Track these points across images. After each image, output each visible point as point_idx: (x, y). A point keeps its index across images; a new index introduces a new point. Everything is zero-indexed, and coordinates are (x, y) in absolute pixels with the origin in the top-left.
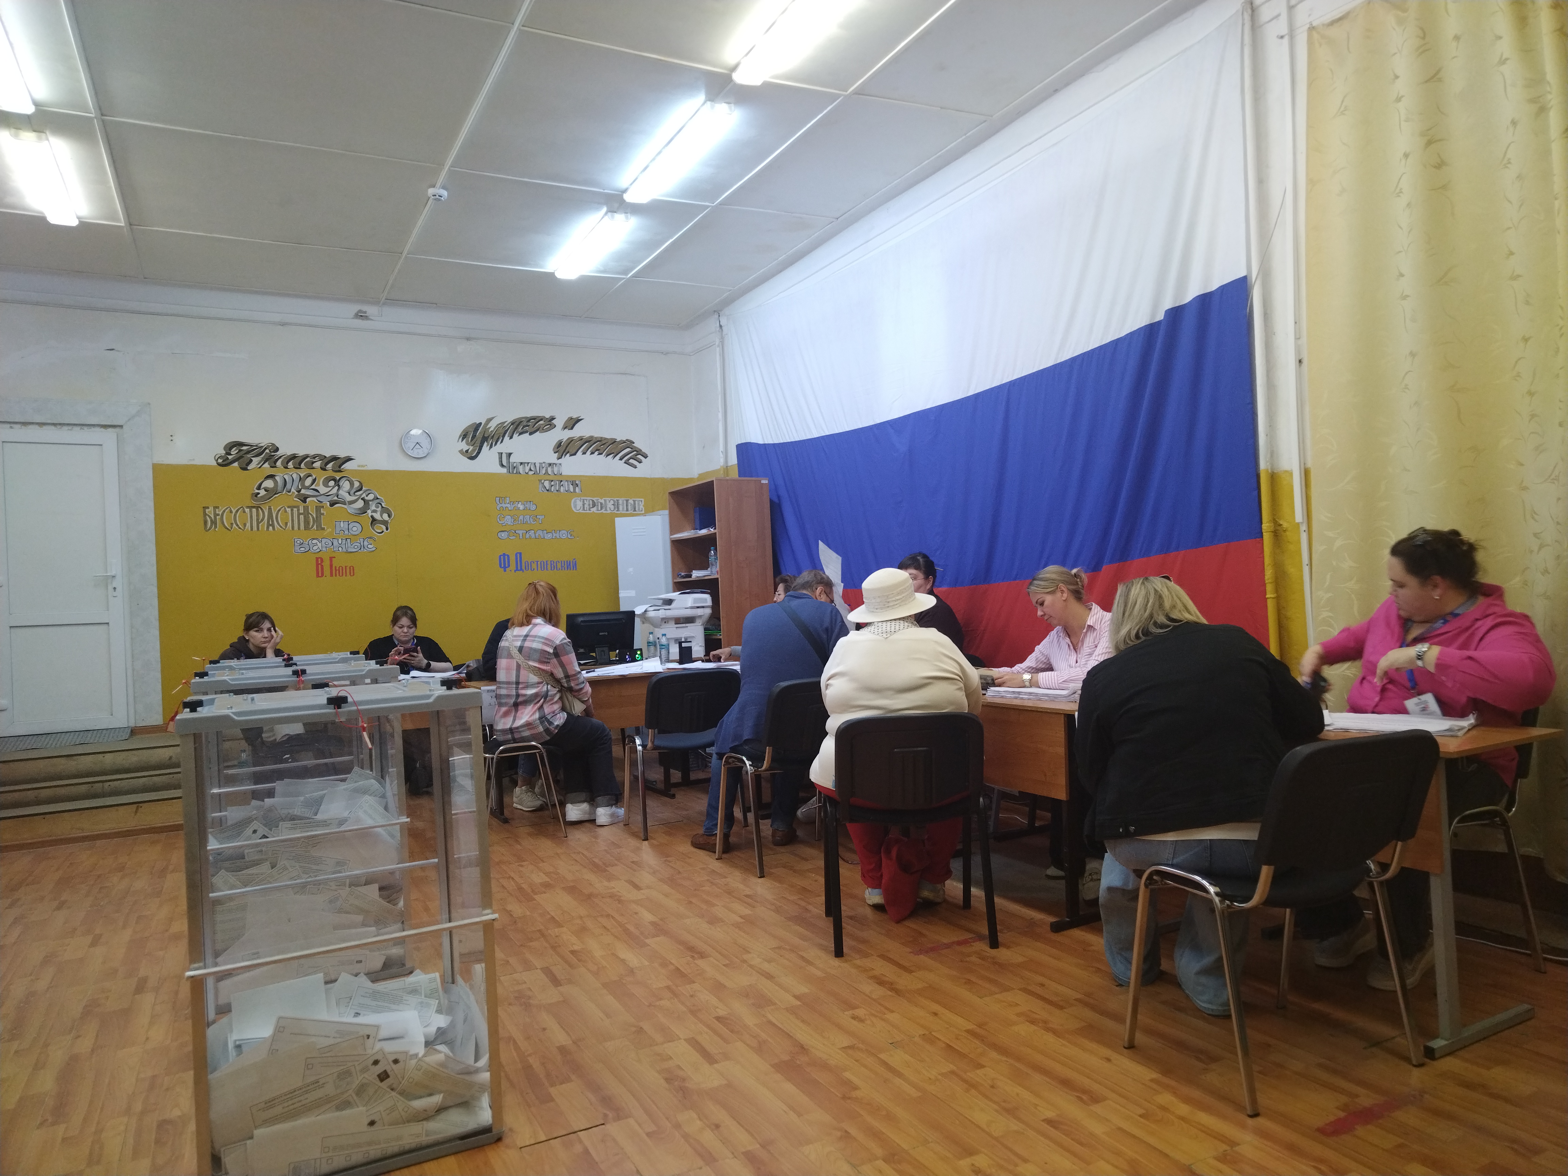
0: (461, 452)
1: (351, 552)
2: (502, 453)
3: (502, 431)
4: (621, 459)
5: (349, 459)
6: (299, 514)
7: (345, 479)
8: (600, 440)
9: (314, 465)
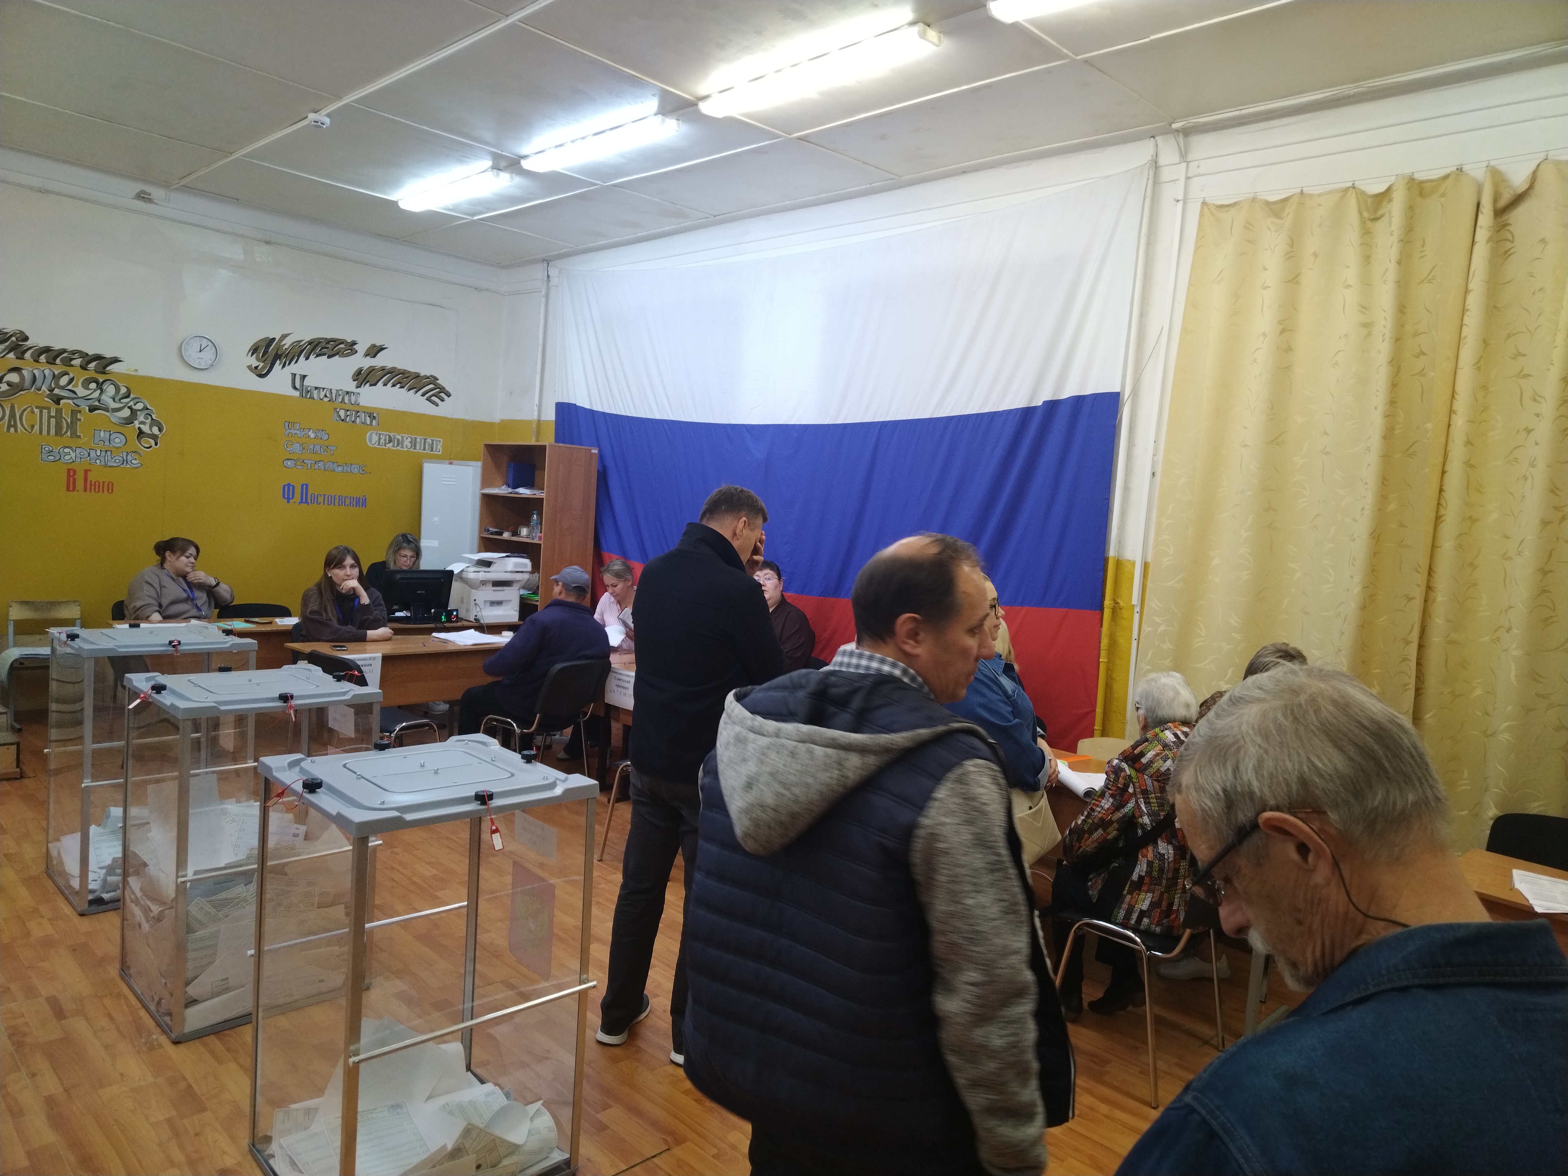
0: (250, 367)
1: (111, 467)
2: (295, 374)
3: (297, 350)
4: (423, 395)
5: (116, 360)
6: (50, 417)
7: (109, 383)
8: (403, 372)
9: (73, 362)
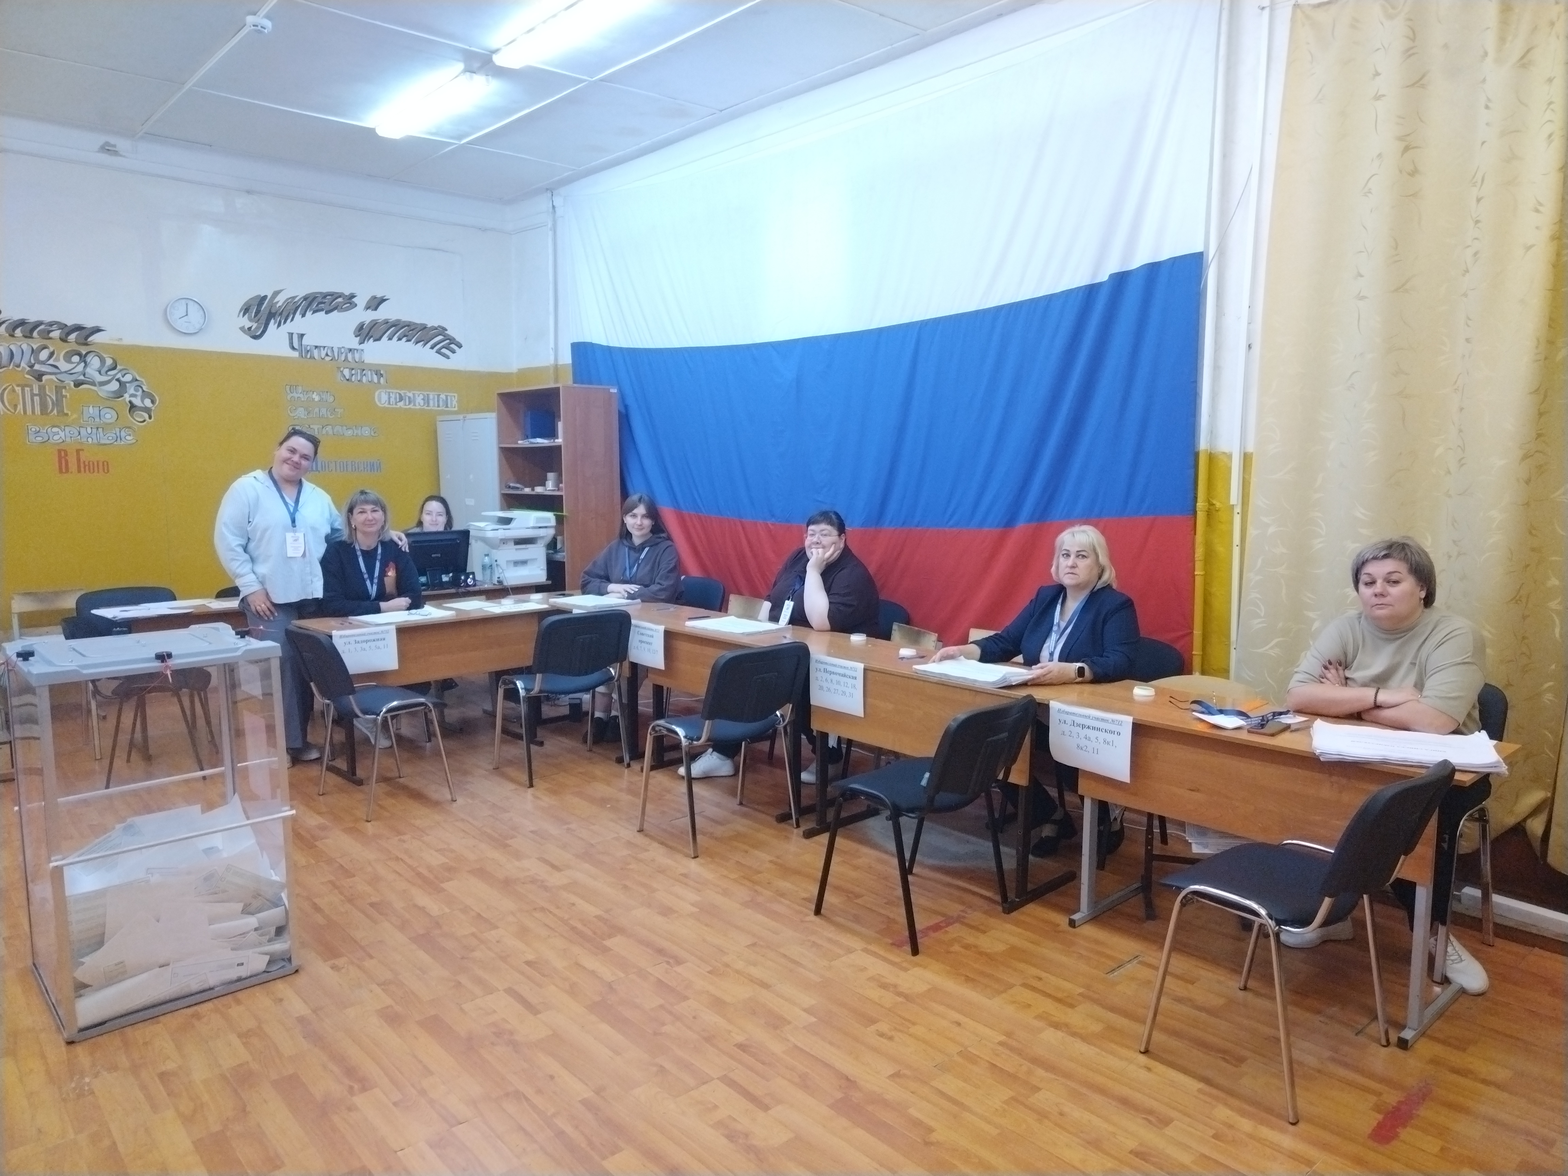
0: (242, 329)
1: (105, 444)
2: (292, 334)
3: (291, 307)
4: (432, 348)
5: (97, 330)
6: (33, 395)
7: (92, 354)
8: (408, 325)
9: (52, 335)
